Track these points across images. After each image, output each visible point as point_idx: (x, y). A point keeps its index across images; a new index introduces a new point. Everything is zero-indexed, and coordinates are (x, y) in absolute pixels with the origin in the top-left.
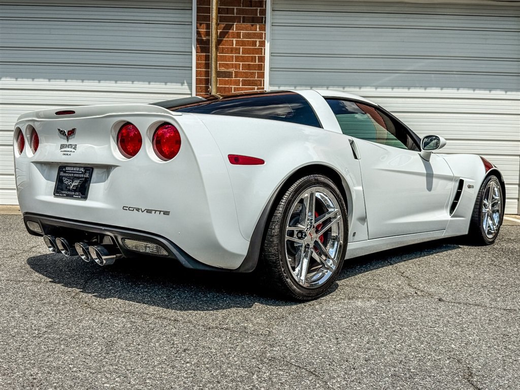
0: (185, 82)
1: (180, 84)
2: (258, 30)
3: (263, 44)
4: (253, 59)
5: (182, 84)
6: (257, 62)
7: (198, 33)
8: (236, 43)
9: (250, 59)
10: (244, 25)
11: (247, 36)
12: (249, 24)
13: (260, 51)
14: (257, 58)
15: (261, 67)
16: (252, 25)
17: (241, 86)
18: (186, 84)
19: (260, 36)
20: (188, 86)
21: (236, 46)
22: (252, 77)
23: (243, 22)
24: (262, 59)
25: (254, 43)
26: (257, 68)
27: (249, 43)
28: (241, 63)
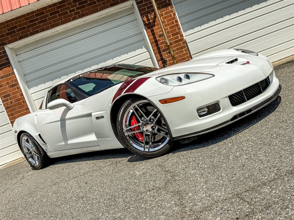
0: (143, 47)
1: (141, 49)
2: (170, 9)
3: (174, 14)
4: (173, 23)
5: (142, 48)
6: (175, 23)
7: (144, 21)
8: (163, 19)
9: (171, 23)
10: (163, 9)
11: (166, 13)
12: (165, 8)
13: (174, 18)
14: (174, 21)
15: (178, 25)
16: (166, 8)
17: (172, 37)
18: (144, 48)
19: (172, 11)
20: (145, 48)
21: (163, 20)
22: (175, 31)
23: (162, 8)
24: (177, 21)
25: (171, 16)
26: (176, 26)
27: (168, 17)
28: (168, 27)
